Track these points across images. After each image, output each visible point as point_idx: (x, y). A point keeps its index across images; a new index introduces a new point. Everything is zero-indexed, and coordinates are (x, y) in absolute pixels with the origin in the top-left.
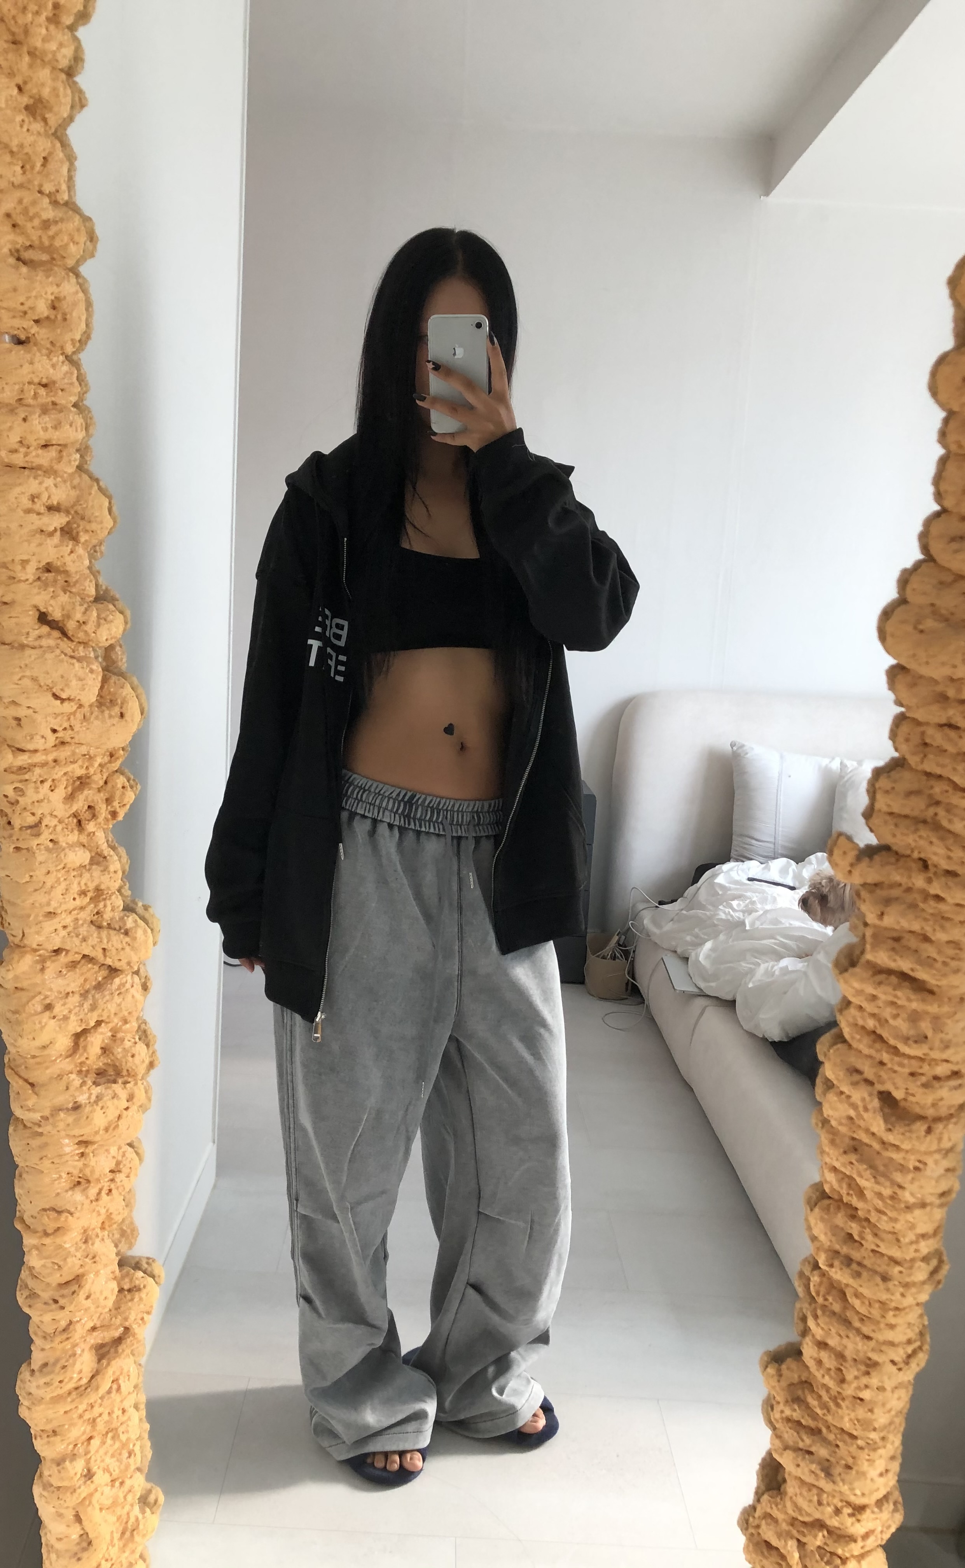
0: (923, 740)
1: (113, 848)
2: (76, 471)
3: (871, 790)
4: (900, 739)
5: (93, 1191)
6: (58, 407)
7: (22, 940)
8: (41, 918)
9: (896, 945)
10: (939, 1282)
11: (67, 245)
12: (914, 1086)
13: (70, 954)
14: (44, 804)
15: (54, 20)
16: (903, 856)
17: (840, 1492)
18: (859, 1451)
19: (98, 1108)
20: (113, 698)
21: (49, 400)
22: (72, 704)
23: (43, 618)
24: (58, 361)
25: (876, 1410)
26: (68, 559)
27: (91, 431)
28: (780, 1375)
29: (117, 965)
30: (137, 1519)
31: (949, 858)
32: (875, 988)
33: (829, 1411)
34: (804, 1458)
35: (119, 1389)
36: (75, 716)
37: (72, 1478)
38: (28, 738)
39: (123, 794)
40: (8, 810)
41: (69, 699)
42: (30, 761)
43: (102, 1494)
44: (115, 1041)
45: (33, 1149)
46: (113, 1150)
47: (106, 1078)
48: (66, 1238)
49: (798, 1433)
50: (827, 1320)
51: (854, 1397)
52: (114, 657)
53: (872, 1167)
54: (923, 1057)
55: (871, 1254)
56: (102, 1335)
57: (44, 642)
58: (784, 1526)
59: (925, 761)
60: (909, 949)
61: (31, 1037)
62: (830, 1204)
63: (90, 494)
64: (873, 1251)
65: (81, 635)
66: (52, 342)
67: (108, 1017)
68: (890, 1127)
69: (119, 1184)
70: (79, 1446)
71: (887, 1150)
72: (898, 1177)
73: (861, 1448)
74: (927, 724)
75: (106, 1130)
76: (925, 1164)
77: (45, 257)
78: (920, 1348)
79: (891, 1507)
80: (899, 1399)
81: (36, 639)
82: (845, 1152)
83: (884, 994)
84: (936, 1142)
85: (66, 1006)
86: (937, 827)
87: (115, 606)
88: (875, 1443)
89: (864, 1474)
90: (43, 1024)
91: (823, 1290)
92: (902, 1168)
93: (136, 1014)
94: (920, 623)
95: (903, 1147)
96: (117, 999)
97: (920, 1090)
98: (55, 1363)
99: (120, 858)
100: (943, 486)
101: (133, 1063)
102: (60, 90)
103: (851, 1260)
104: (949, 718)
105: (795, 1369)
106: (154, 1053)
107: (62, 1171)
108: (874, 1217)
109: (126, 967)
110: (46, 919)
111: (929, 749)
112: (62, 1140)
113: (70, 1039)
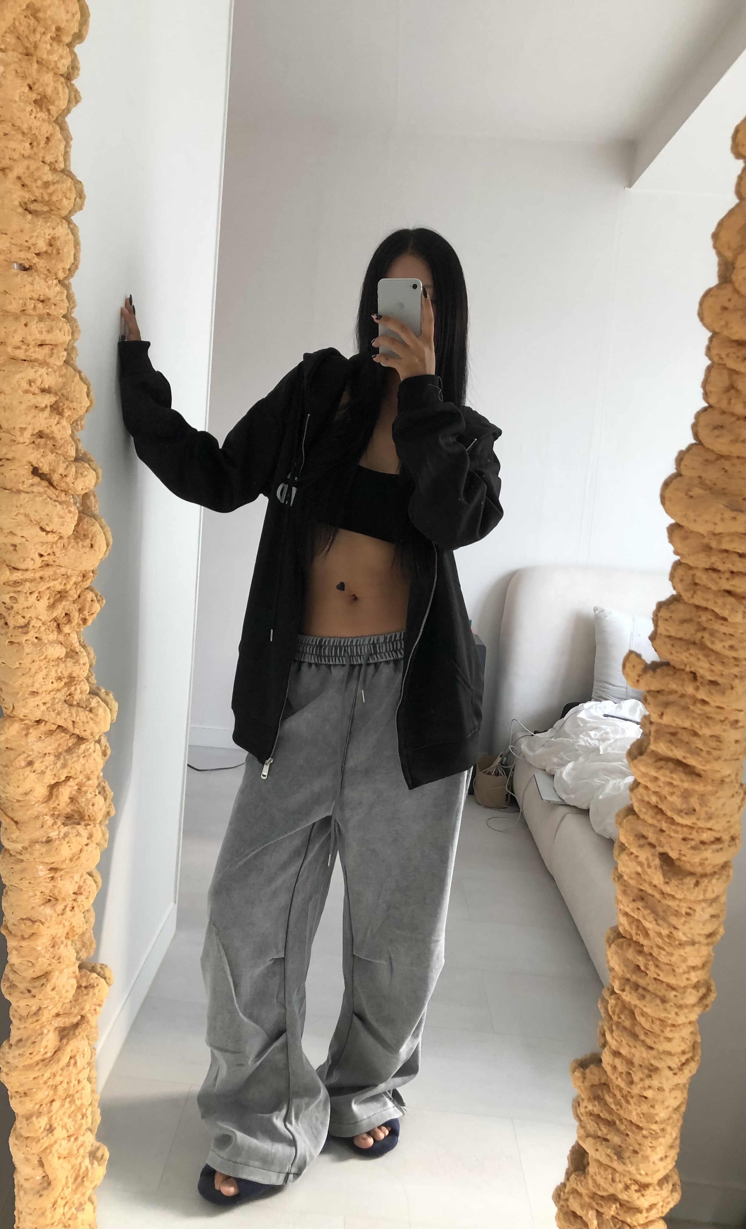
0: (694, 580)
1: (84, 647)
2: (63, 364)
3: (655, 618)
4: (677, 579)
5: (60, 907)
6: (51, 317)
7: (12, 711)
8: (27, 696)
9: (672, 738)
10: (707, 1006)
11: (61, 200)
12: (685, 849)
13: (48, 724)
14: (32, 610)
15: (57, 39)
16: (679, 670)
17: (629, 1171)
18: (644, 1139)
19: (65, 843)
20: (86, 533)
21: (45, 311)
22: (54, 535)
23: (35, 471)
24: (52, 283)
25: (657, 1107)
26: (55, 429)
27: (76, 335)
28: (584, 1078)
29: (83, 734)
30: (87, 1169)
31: (712, 671)
32: (657, 772)
33: (621, 1107)
34: (602, 1144)
35: (75, 1063)
36: (56, 545)
37: (37, 1131)
38: (21, 560)
39: (92, 605)
40: (5, 614)
41: (52, 532)
42: (22, 577)
43: (61, 1146)
44: (80, 792)
45: (15, 872)
46: (77, 878)
47: (72, 821)
48: (39, 942)
49: (598, 1124)
50: (620, 1033)
51: (640, 1096)
52: (88, 504)
53: (654, 912)
54: (693, 825)
55: (654, 981)
56: (63, 1020)
57: (35, 489)
58: (587, 1199)
59: (695, 596)
60: (682, 741)
61: (16, 785)
62: (623, 943)
63: (73, 382)
64: (655, 979)
65: (63, 485)
66: (48, 270)
69: (80, 903)
70: (43, 1106)
71: (665, 899)
72: (673, 920)
73: (645, 1137)
74: (697, 568)
75: (71, 860)
76: (695, 911)
77: (46, 209)
78: (692, 1058)
79: (670, 1187)
80: (676, 1098)
81: (30, 487)
82: (634, 900)
83: (664, 776)
84: (702, 893)
85: (44, 763)
86: (702, 647)
87: (89, 465)
88: (657, 1133)
89: (648, 1158)
90: (26, 776)
91: (617, 1010)
92: (677, 914)
93: (96, 773)
94: (690, 491)
95: (677, 896)
96: (82, 761)
97: (691, 852)
98: (27, 1039)
99: (88, 654)
100: (709, 388)
101: (94, 811)
102: (60, 89)
103: (638, 986)
104: (713, 563)
105: (597, 1073)
106: (110, 805)
107: (36, 890)
108: (655, 952)
109: (89, 737)
110: (31, 696)
111: (698, 587)
112: (37, 866)
113: (47, 789)
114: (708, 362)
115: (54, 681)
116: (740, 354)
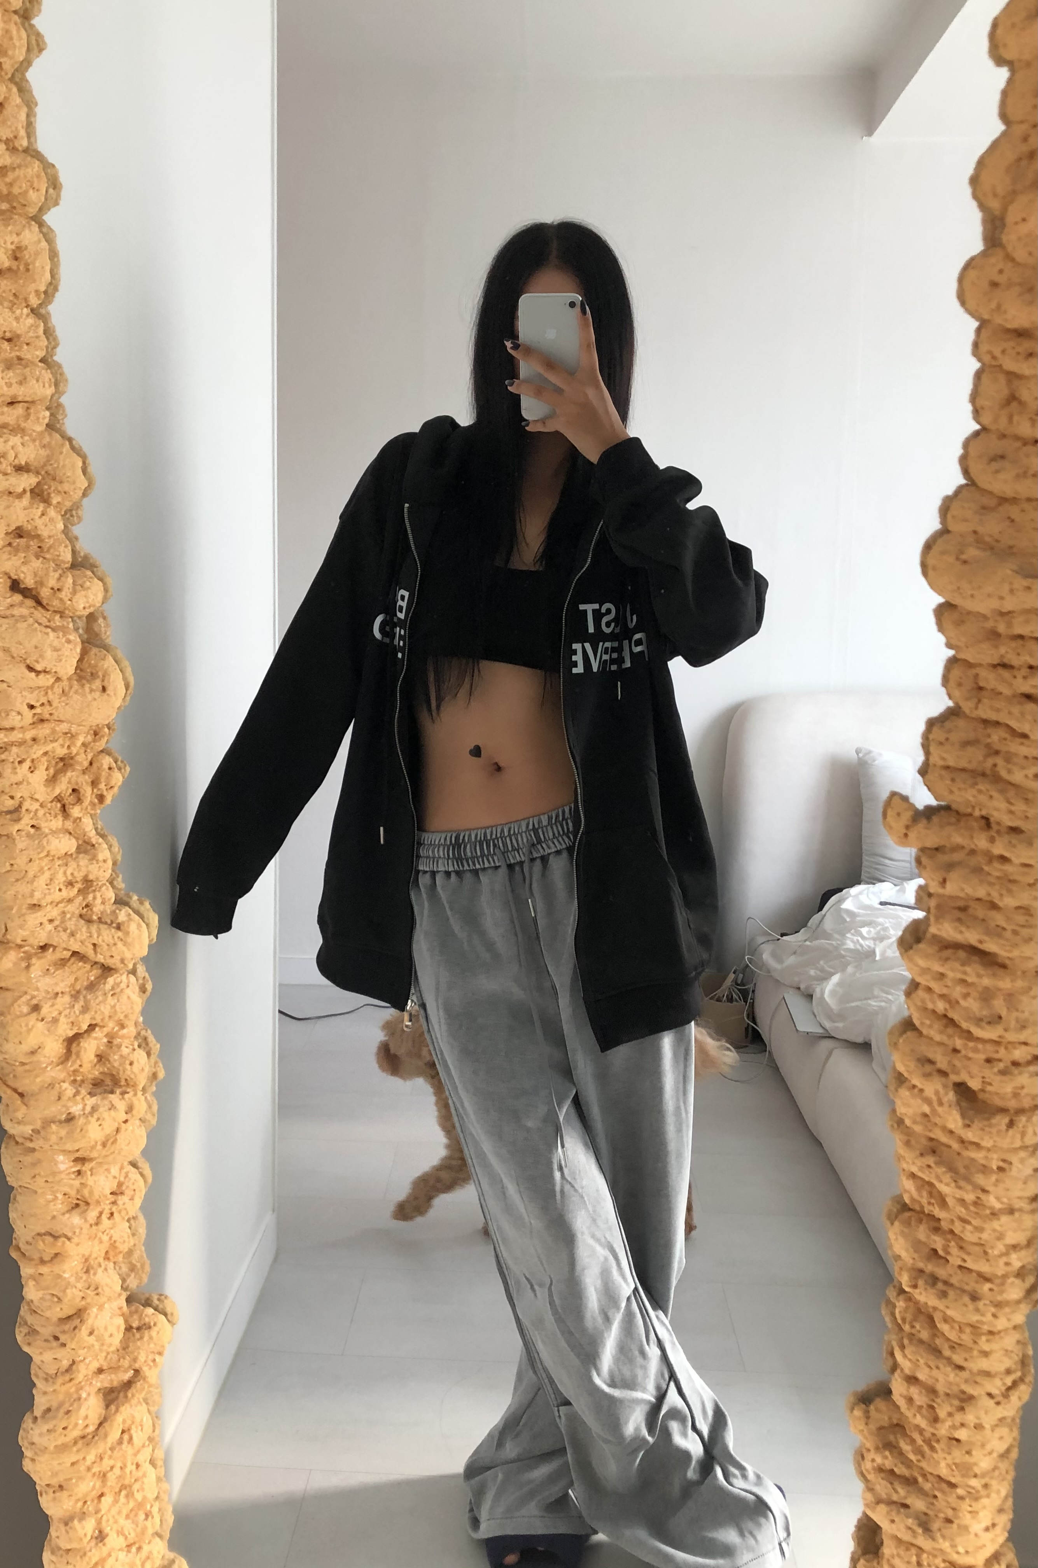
0: (977, 683)
1: (103, 836)
2: (46, 430)
3: (926, 743)
4: (952, 683)
5: (92, 1214)
6: (23, 362)
7: (5, 935)
8: (24, 911)
9: (962, 915)
11: (26, 192)
12: (990, 1073)
13: (57, 950)
14: (23, 786)
16: (965, 815)
17: (941, 1550)
18: (960, 1501)
19: (93, 1120)
20: (94, 671)
21: (14, 354)
22: (48, 676)
23: (15, 586)
24: (22, 313)
25: (974, 1453)
26: (39, 523)
27: (62, 387)
28: (868, 1418)
29: (110, 962)
31: (1011, 812)
32: (943, 965)
33: (923, 1456)
34: (898, 1512)
35: (131, 1439)
36: (52, 690)
37: (81, 1539)
38: (3, 714)
39: (109, 777)
41: (45, 671)
42: (6, 740)
43: (117, 1560)
44: (111, 1047)
45: (25, 1167)
46: (114, 1170)
47: (102, 1088)
48: (66, 1266)
49: (891, 1483)
50: (915, 1349)
51: (950, 1439)
52: (96, 629)
53: (952, 1169)
54: (997, 1039)
55: (959, 1272)
56: (109, 1378)
57: (16, 611)
59: (980, 706)
60: (976, 918)
61: (17, 1041)
62: (910, 1217)
63: (61, 453)
64: (960, 1267)
65: (56, 603)
66: (14, 294)
68: (967, 1122)
69: (121, 1207)
70: (88, 1503)
71: (967, 1149)
72: (980, 1179)
73: (961, 1498)
74: (980, 665)
75: (104, 1145)
76: (1011, 1163)
78: (1022, 1380)
80: (1001, 1438)
81: (8, 608)
82: (922, 1155)
83: (953, 971)
84: (1019, 1136)
85: (56, 1007)
86: (996, 779)
87: (93, 572)
88: (978, 1492)
89: (966, 1528)
90: (30, 1027)
91: (909, 1317)
92: (985, 1169)
93: (133, 1018)
94: (962, 552)
95: (984, 1144)
96: (111, 1001)
97: (999, 1078)
98: (58, 1408)
99: (110, 847)
100: (980, 402)
101: (132, 1072)
102: (14, 32)
103: (937, 1279)
104: (1002, 656)
105: (885, 1410)
106: (156, 1063)
107: (57, 1191)
108: (957, 1227)
109: (119, 965)
110: (30, 911)
111: (983, 693)
112: (56, 1156)
113: (62, 1044)
114: (976, 365)
115: (62, 887)
116: (1020, 349)
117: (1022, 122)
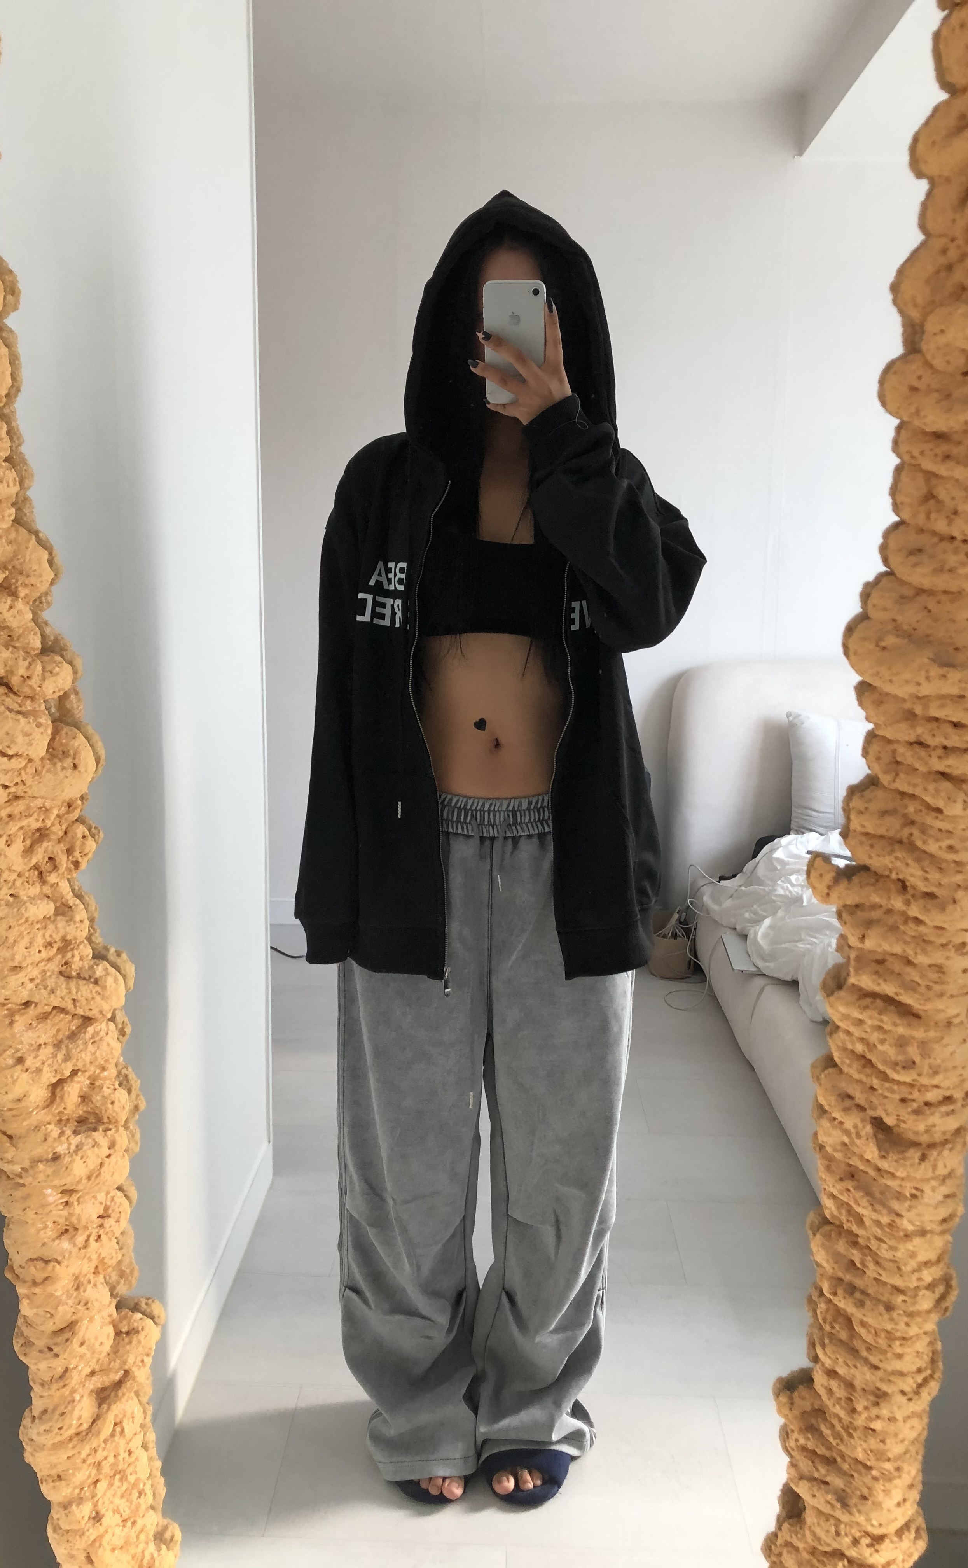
0: (894, 758)
1: (79, 897)
2: (12, 526)
3: (846, 809)
4: (871, 756)
5: (80, 1239)
8: (6, 973)
9: (879, 968)
10: (946, 1309)
12: (905, 1113)
13: (39, 1006)
14: (2, 860)
16: (882, 876)
17: (858, 1523)
18: (874, 1481)
19: (78, 1158)
20: (65, 750)
22: (20, 759)
25: (888, 1441)
27: (27, 483)
28: (792, 1404)
29: (88, 1014)
30: (152, 1557)
31: (926, 879)
32: (861, 1013)
33: (842, 1440)
34: (819, 1489)
35: (122, 1431)
36: (25, 771)
37: (79, 1522)
39: (83, 844)
41: (17, 755)
43: (113, 1535)
44: (94, 1089)
45: (16, 1200)
46: (101, 1197)
47: (85, 1127)
48: (56, 1286)
49: (813, 1462)
50: (834, 1348)
51: (865, 1427)
52: (68, 706)
53: (869, 1193)
54: (911, 1082)
55: (875, 1283)
56: (101, 1379)
58: (806, 1556)
59: (898, 780)
60: (892, 972)
61: (3, 1091)
62: (831, 1230)
63: (27, 548)
64: (876, 1279)
65: (26, 691)
67: (84, 1065)
68: (883, 1153)
69: (107, 1230)
70: (86, 1489)
71: (883, 1177)
72: (896, 1205)
73: (876, 1479)
74: (898, 742)
75: (89, 1178)
76: (922, 1191)
78: (931, 1376)
79: (913, 1534)
80: (912, 1427)
82: (841, 1179)
83: (870, 1018)
84: (931, 1170)
85: (39, 1058)
86: (911, 847)
87: (62, 656)
88: (890, 1472)
89: (880, 1504)
90: (15, 1078)
91: (829, 1318)
92: (899, 1196)
93: (113, 1060)
94: (882, 640)
95: (898, 1174)
96: (91, 1048)
97: (912, 1117)
98: (54, 1410)
99: (87, 906)
100: (900, 498)
101: (114, 1111)
103: (855, 1287)
104: (918, 736)
105: (807, 1396)
106: (138, 1096)
107: (48, 1221)
108: (874, 1244)
109: (99, 1016)
110: (11, 973)
111: (901, 767)
112: (45, 1191)
113: (47, 1089)
114: (895, 461)
115: (41, 949)
116: (938, 451)
117: (941, 236)
